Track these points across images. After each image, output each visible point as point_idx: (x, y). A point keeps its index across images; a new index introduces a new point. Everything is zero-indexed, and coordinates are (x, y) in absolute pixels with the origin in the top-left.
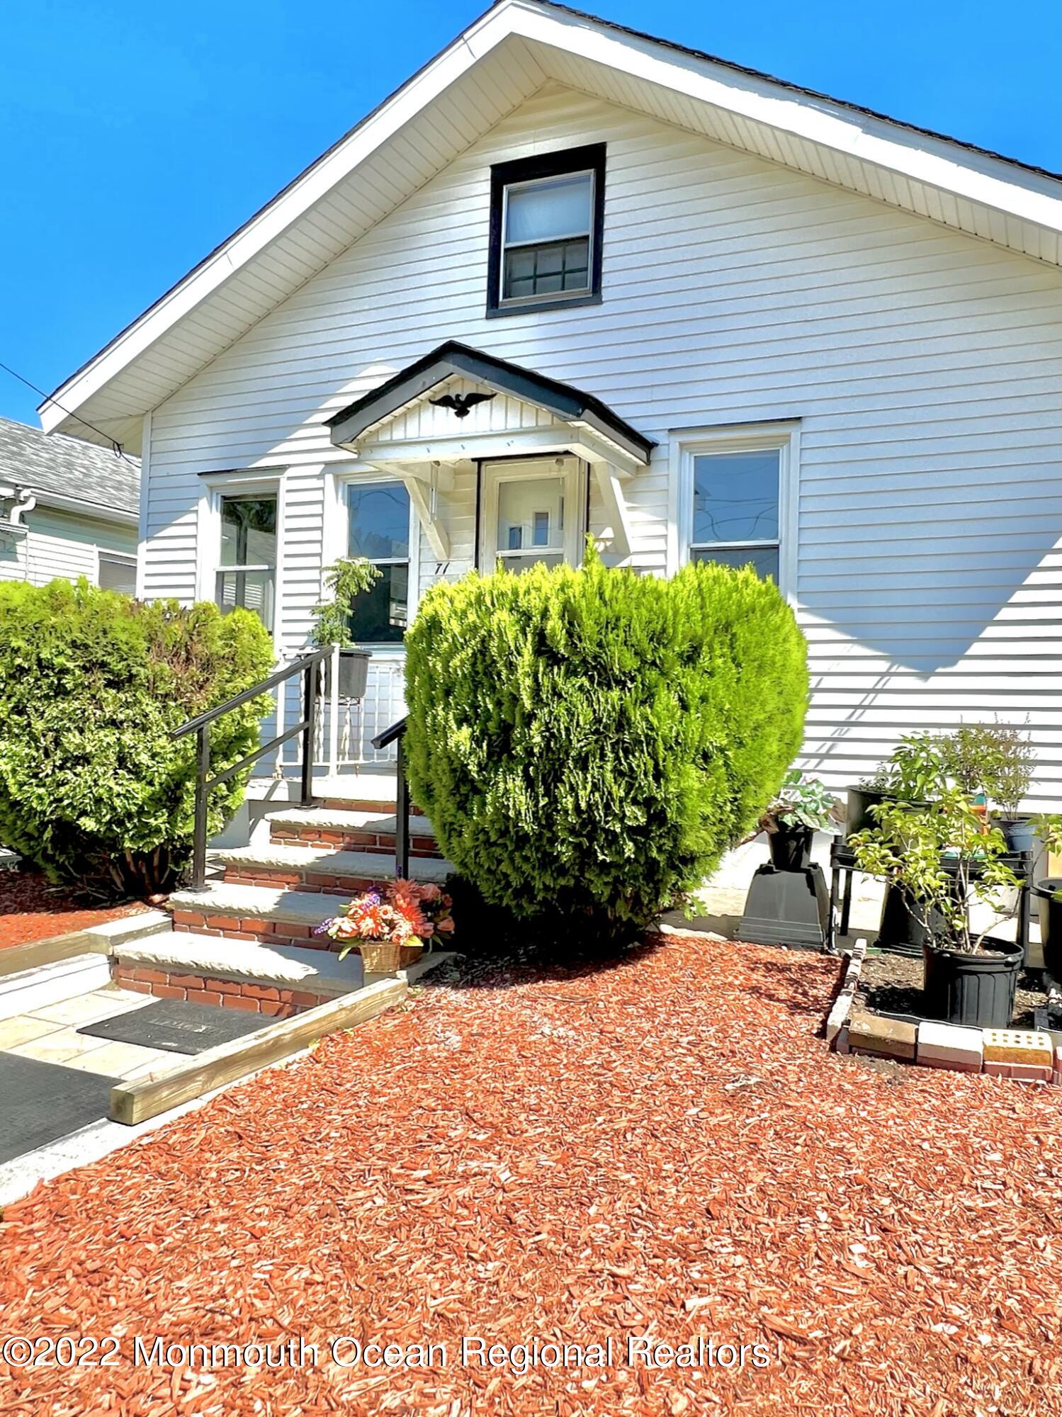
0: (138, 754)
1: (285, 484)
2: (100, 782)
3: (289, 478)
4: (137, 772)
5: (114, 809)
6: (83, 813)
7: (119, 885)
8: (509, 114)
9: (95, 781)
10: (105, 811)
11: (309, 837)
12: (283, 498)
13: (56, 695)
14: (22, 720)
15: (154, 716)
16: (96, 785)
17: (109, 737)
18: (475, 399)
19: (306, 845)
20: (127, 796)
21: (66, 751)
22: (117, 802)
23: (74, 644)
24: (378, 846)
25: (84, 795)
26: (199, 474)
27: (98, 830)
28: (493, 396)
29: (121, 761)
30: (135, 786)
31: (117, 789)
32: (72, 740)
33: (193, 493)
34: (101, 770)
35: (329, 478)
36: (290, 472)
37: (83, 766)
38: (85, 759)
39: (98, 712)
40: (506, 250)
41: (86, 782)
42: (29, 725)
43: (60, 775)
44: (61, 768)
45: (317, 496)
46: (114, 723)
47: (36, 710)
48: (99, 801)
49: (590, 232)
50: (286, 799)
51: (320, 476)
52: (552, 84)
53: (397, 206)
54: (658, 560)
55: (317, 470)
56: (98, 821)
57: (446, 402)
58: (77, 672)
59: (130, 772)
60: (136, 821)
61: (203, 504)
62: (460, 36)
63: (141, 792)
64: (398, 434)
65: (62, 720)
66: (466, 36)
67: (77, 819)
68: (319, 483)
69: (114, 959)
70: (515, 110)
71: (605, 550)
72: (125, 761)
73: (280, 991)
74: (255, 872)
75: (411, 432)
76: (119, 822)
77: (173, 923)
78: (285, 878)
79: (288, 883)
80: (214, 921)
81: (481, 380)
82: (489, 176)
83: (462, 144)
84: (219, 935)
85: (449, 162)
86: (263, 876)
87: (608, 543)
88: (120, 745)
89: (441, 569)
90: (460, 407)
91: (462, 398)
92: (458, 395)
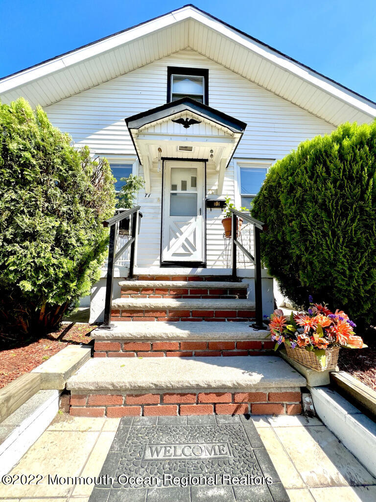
0: (70, 238)
2: (42, 255)
4: (66, 250)
5: (47, 275)
6: (24, 278)
7: (26, 330)
8: (174, 53)
9: (39, 253)
10: (41, 276)
11: (148, 292)
13: (17, 183)
15: (83, 214)
16: (39, 257)
18: (193, 122)
19: (146, 297)
20: (59, 266)
21: (18, 227)
22: (51, 271)
23: (38, 147)
24: (189, 295)
25: (28, 264)
27: (33, 290)
28: (201, 122)
29: (58, 241)
30: (64, 260)
31: (54, 261)
32: (24, 221)
34: (44, 245)
37: (31, 242)
38: (33, 236)
40: (173, 94)
41: (31, 254)
44: (9, 242)
48: (38, 269)
49: (203, 94)
52: (189, 48)
53: (130, 71)
54: (231, 197)
56: (34, 284)
57: (180, 121)
58: (38, 169)
59: (62, 250)
60: (60, 283)
62: (170, 13)
63: (68, 265)
64: (157, 130)
65: (18, 203)
66: (173, 13)
67: (18, 282)
69: (65, 393)
70: (176, 52)
71: (212, 193)
72: (60, 242)
73: (233, 395)
74: (133, 313)
75: (164, 131)
76: (48, 285)
77: (93, 351)
78: (155, 314)
79: (156, 317)
80: (131, 346)
81: (199, 113)
82: (167, 70)
83: (157, 58)
84: (133, 356)
85: (151, 62)
86: (138, 315)
87: (213, 191)
88: (59, 229)
89: (147, 196)
90: (187, 124)
91: (188, 120)
92: (187, 119)
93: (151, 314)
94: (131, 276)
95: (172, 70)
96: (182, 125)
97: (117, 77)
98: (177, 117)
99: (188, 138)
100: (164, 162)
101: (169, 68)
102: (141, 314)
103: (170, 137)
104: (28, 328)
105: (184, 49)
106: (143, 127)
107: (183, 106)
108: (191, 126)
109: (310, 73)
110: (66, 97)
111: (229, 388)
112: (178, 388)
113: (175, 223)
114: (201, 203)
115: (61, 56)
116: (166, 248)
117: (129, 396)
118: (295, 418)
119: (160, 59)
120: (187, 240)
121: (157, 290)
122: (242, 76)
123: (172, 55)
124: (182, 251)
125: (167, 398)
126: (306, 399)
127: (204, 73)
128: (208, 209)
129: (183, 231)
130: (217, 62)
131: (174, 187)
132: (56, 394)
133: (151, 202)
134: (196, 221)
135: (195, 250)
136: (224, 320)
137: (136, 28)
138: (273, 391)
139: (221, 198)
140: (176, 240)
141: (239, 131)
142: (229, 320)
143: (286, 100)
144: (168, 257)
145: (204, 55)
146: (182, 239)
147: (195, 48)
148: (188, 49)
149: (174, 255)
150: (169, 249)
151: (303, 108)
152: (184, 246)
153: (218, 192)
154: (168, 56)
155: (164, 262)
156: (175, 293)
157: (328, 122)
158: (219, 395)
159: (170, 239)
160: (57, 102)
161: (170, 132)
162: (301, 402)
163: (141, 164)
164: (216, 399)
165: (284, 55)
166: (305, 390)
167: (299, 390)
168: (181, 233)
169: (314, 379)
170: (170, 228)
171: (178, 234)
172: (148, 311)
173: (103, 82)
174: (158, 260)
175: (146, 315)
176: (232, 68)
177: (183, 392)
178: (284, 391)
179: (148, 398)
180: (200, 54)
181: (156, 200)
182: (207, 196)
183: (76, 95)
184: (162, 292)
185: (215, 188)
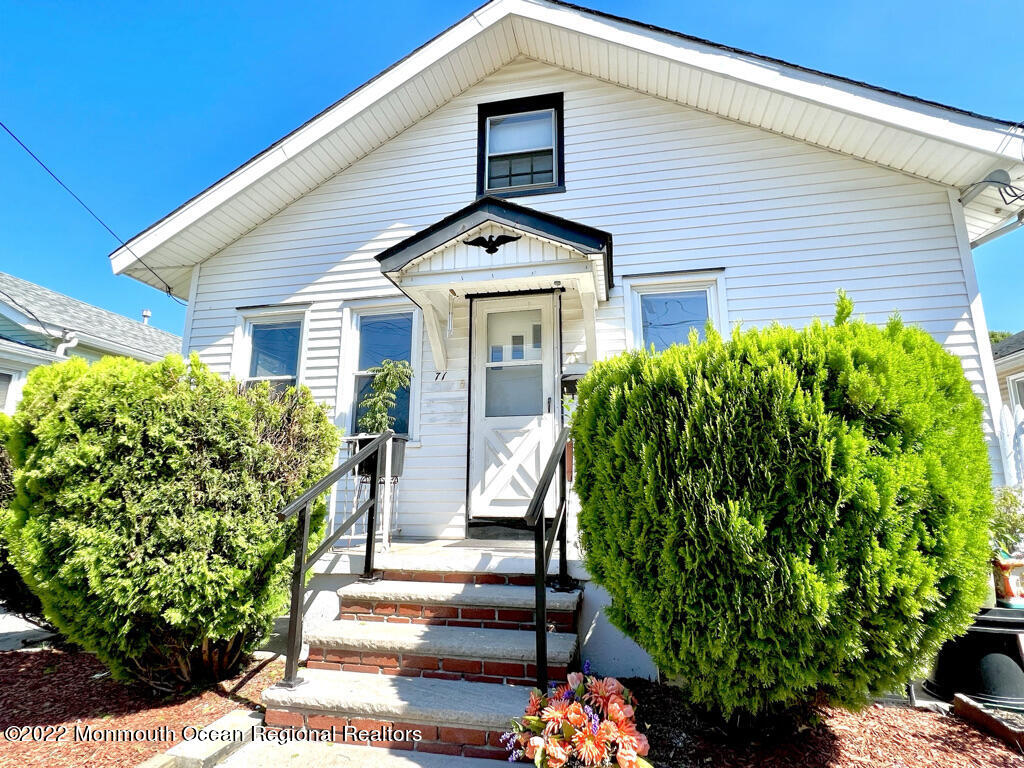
0: (236, 537)
1: (309, 315)
2: (194, 570)
3: (312, 311)
4: (231, 557)
5: (203, 597)
6: (171, 604)
7: (186, 675)
8: (491, 74)
9: (189, 568)
10: (194, 600)
11: (386, 611)
13: (159, 475)
14: (116, 504)
15: (256, 497)
16: (189, 572)
17: (209, 520)
18: (504, 240)
19: (382, 620)
20: (220, 582)
21: (161, 536)
22: (209, 590)
23: (185, 422)
24: (460, 619)
25: (175, 585)
26: (237, 308)
27: (184, 622)
28: (520, 238)
29: (217, 544)
30: (229, 571)
31: (211, 576)
32: (169, 525)
33: (231, 322)
34: (196, 555)
35: (347, 311)
36: (314, 307)
37: (178, 553)
38: (181, 545)
39: (200, 494)
40: (489, 158)
41: (179, 570)
42: (123, 509)
43: (151, 564)
44: (152, 556)
45: (337, 323)
46: (215, 505)
47: (134, 493)
48: (189, 590)
49: (554, 147)
50: (349, 572)
51: (340, 309)
52: (522, 57)
53: (406, 128)
55: (337, 305)
56: (185, 612)
57: (479, 242)
58: (186, 451)
59: (224, 556)
60: (224, 608)
61: (239, 330)
62: (472, 14)
63: (235, 577)
64: (436, 266)
65: (161, 502)
66: (475, 14)
67: (163, 612)
68: (339, 315)
70: (496, 71)
71: (577, 362)
72: (221, 545)
74: (343, 656)
75: (448, 265)
76: (206, 611)
78: (379, 661)
79: (382, 667)
81: (513, 224)
82: (477, 111)
83: (457, 90)
85: (447, 102)
87: (578, 357)
88: (219, 527)
89: (440, 377)
90: (491, 246)
91: (494, 239)
92: (491, 237)
93: (372, 660)
94: (369, 572)
95: (486, 111)
96: (483, 249)
97: (382, 144)
98: (473, 234)
99: (494, 272)
100: (474, 303)
101: (480, 106)
102: (356, 659)
103: (459, 276)
104: (189, 673)
105: (513, 61)
106: (409, 265)
107: (483, 215)
108: (501, 248)
109: (783, 74)
110: (295, 200)
113: (496, 432)
114: (550, 384)
115: (281, 141)
116: (479, 487)
119: (463, 92)
120: (521, 469)
121: (403, 606)
122: (637, 90)
123: (487, 79)
124: (510, 494)
127: (555, 101)
128: (568, 397)
129: (512, 451)
130: (581, 74)
131: (496, 353)
133: (448, 389)
134: (540, 425)
136: (500, 682)
137: (408, 60)
140: (498, 470)
141: (596, 250)
142: (508, 682)
143: (748, 125)
144: (482, 508)
145: (555, 65)
146: (510, 468)
147: (534, 55)
148: (522, 60)
149: (495, 502)
150: (483, 490)
151: (792, 138)
152: (514, 484)
153: (588, 359)
154: (480, 82)
155: (474, 518)
156: (432, 615)
157: (863, 160)
159: (486, 468)
160: (280, 211)
161: (461, 265)
165: (718, 46)
168: (509, 455)
170: (487, 442)
171: (501, 456)
172: (367, 654)
173: (358, 159)
174: (460, 515)
175: (365, 661)
176: (614, 78)
180: (546, 63)
181: (456, 386)
182: (564, 369)
183: (312, 193)
184: (410, 612)
185: (581, 348)
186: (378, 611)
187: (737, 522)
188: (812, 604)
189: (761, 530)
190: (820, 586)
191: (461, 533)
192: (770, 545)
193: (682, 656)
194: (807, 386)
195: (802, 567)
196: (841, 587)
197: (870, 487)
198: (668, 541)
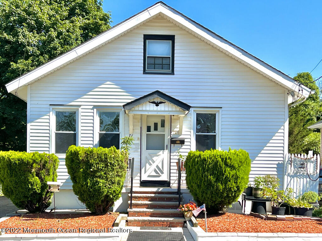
1: (80, 110)
3: (82, 109)
8: (148, 22)
12: (80, 114)
18: (161, 103)
19: (140, 201)
26: (50, 105)
28: (165, 102)
33: (48, 110)
35: (95, 110)
36: (82, 107)
40: (148, 57)
45: (92, 114)
49: (171, 56)
50: (125, 192)
51: (93, 109)
54: (189, 137)
55: (91, 107)
57: (153, 103)
61: (51, 113)
64: (141, 109)
68: (92, 111)
69: (127, 221)
70: (150, 21)
71: (176, 134)
73: (167, 223)
74: (137, 206)
75: (144, 109)
77: (128, 215)
78: (145, 206)
80: (139, 214)
82: (143, 37)
83: (136, 28)
84: (140, 217)
86: (139, 206)
87: (176, 132)
89: (131, 136)
90: (157, 105)
92: (157, 102)
93: (143, 206)
98: (152, 100)
99: (158, 112)
101: (144, 35)
102: (140, 206)
103: (147, 112)
105: (157, 18)
107: (156, 96)
111: (166, 221)
112: (154, 220)
113: (149, 154)
114: (167, 140)
117: (142, 222)
118: (181, 228)
120: (157, 167)
123: (147, 24)
124: (154, 174)
125: (151, 223)
126: (185, 224)
127: (171, 38)
128: (172, 145)
129: (155, 161)
131: (149, 129)
132: (125, 221)
134: (163, 153)
135: (163, 173)
136: (169, 209)
138: (177, 222)
139: (181, 137)
140: (150, 167)
141: (187, 110)
142: (171, 209)
143: (234, 59)
144: (145, 178)
146: (154, 166)
147: (165, 18)
148: (160, 18)
149: (149, 176)
150: (145, 172)
152: (155, 171)
153: (179, 133)
155: (143, 181)
158: (163, 222)
161: (148, 109)
162: (184, 225)
163: (126, 113)
164: (163, 223)
166: (185, 222)
167: (183, 222)
168: (154, 162)
169: (187, 219)
170: (146, 158)
171: (151, 162)
172: (142, 205)
174: (138, 179)
175: (142, 206)
177: (154, 221)
178: (179, 222)
179: (146, 223)
181: (136, 139)
182: (171, 136)
184: (146, 199)
185: (178, 130)
186: (138, 199)
187: (212, 179)
188: (220, 189)
189: (215, 180)
190: (221, 187)
191: (139, 185)
192: (216, 182)
193: (203, 197)
194: (222, 161)
195: (219, 184)
196: (224, 187)
197: (229, 174)
198: (203, 181)
